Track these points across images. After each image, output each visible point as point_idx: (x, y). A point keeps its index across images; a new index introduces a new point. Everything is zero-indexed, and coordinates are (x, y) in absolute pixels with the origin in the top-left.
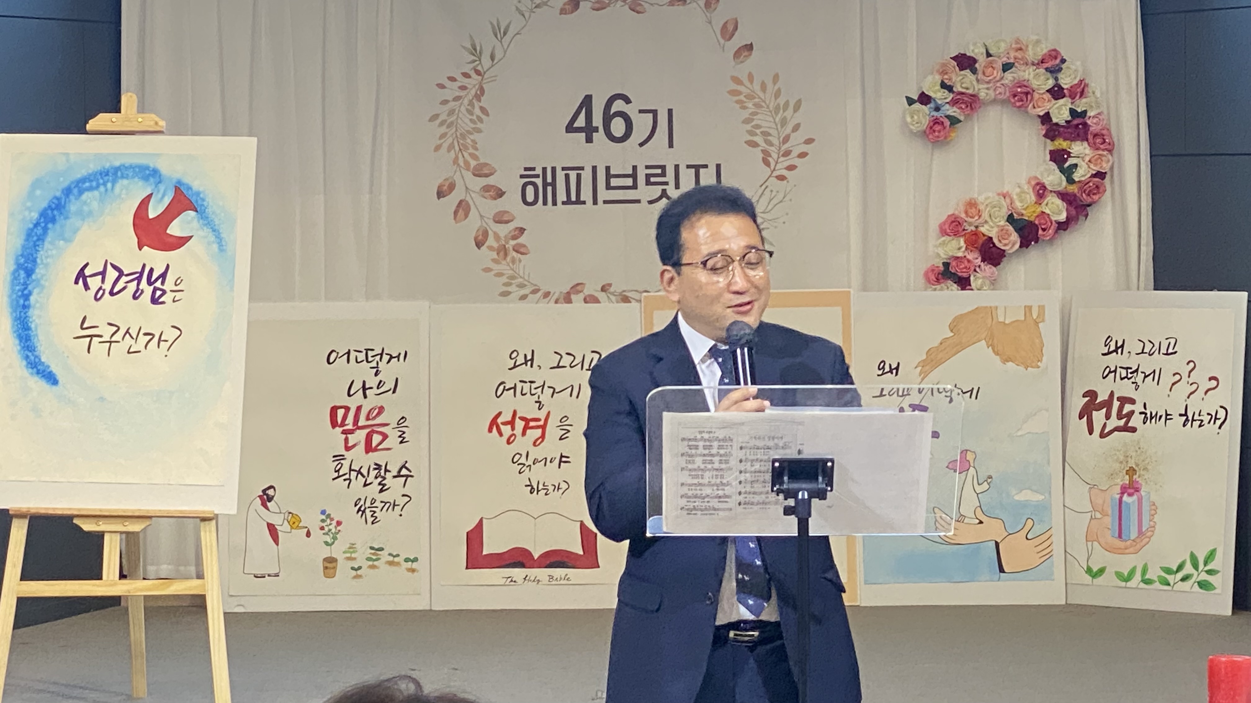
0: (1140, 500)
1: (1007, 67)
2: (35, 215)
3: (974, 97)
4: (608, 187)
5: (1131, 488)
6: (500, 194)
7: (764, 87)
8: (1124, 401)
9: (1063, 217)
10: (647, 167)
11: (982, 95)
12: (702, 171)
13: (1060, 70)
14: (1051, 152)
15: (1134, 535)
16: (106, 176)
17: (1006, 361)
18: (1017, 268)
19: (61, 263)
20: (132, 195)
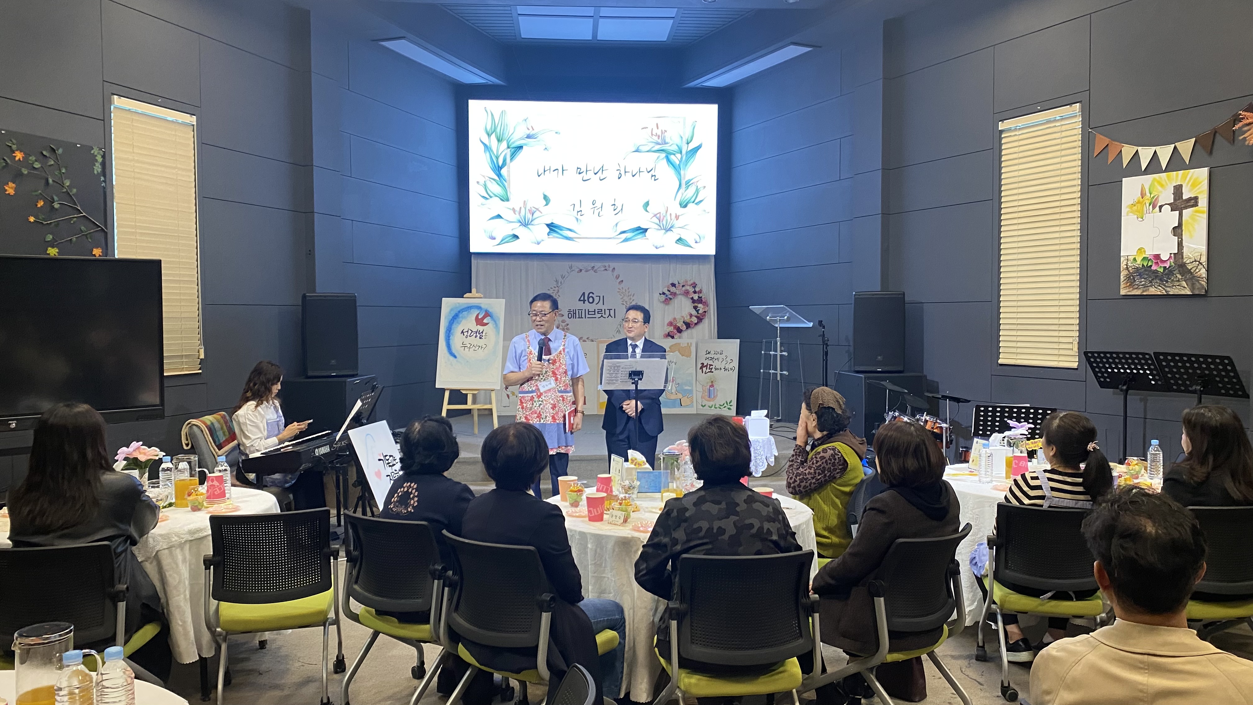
0: (714, 389)
1: (683, 286)
2: (451, 318)
3: (675, 293)
4: (589, 314)
5: (712, 386)
6: (563, 316)
7: (626, 290)
8: (710, 365)
9: (696, 322)
10: (598, 310)
11: (677, 293)
12: (611, 310)
13: (696, 287)
14: (694, 307)
15: (713, 397)
16: (469, 308)
17: (683, 356)
18: (685, 334)
19: (458, 329)
20: (475, 313)
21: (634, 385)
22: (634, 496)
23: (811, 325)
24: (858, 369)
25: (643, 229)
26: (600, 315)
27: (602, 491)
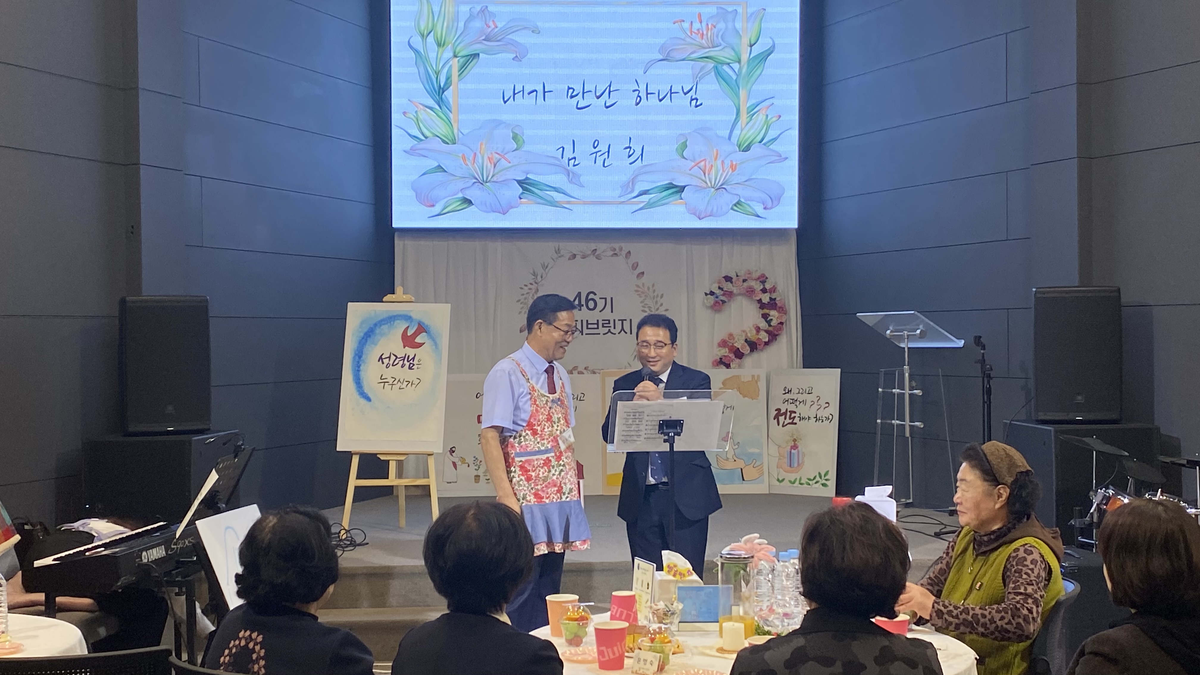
0: (798, 452)
1: (744, 281)
2: (362, 334)
3: (731, 292)
4: (587, 328)
5: (795, 447)
7: (649, 289)
8: (791, 412)
9: (767, 340)
10: (603, 320)
11: (735, 291)
12: (624, 322)
13: (766, 282)
14: (762, 315)
15: (796, 465)
16: (391, 319)
17: (744, 397)
18: (749, 361)
19: (373, 353)
20: (401, 326)
21: (668, 444)
22: (674, 628)
23: (961, 343)
24: (1042, 417)
25: (676, 186)
26: (607, 330)
27: (620, 619)
